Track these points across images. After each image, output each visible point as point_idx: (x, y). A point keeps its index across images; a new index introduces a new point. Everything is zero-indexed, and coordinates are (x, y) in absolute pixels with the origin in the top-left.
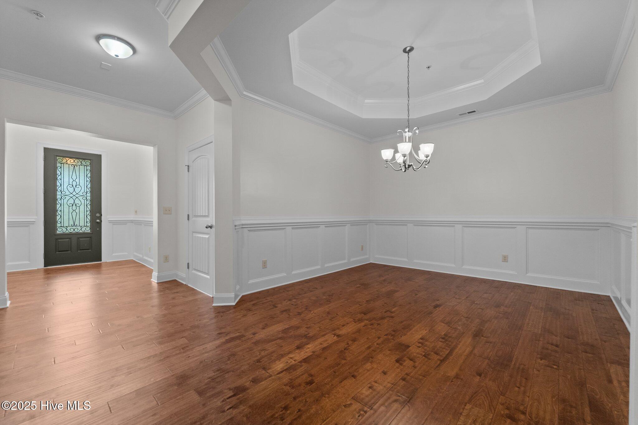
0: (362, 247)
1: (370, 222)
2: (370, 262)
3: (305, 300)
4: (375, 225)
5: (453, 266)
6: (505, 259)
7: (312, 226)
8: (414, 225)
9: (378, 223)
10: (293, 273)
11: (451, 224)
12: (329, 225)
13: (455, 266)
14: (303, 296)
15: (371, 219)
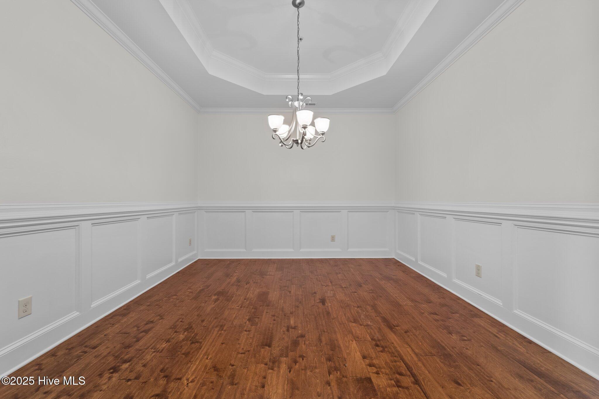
0: (190, 241)
1: (200, 208)
2: (198, 259)
3: (148, 357)
4: (205, 212)
5: (292, 250)
6: (333, 239)
7: (126, 218)
8: (253, 211)
9: (208, 210)
10: (93, 305)
11: (290, 210)
12: (152, 215)
13: (293, 250)
14: (137, 347)
15: (199, 205)
